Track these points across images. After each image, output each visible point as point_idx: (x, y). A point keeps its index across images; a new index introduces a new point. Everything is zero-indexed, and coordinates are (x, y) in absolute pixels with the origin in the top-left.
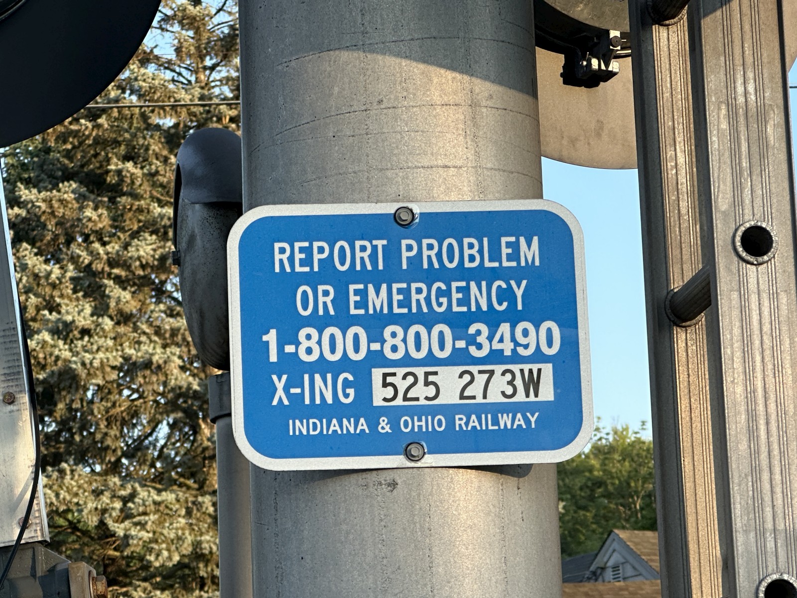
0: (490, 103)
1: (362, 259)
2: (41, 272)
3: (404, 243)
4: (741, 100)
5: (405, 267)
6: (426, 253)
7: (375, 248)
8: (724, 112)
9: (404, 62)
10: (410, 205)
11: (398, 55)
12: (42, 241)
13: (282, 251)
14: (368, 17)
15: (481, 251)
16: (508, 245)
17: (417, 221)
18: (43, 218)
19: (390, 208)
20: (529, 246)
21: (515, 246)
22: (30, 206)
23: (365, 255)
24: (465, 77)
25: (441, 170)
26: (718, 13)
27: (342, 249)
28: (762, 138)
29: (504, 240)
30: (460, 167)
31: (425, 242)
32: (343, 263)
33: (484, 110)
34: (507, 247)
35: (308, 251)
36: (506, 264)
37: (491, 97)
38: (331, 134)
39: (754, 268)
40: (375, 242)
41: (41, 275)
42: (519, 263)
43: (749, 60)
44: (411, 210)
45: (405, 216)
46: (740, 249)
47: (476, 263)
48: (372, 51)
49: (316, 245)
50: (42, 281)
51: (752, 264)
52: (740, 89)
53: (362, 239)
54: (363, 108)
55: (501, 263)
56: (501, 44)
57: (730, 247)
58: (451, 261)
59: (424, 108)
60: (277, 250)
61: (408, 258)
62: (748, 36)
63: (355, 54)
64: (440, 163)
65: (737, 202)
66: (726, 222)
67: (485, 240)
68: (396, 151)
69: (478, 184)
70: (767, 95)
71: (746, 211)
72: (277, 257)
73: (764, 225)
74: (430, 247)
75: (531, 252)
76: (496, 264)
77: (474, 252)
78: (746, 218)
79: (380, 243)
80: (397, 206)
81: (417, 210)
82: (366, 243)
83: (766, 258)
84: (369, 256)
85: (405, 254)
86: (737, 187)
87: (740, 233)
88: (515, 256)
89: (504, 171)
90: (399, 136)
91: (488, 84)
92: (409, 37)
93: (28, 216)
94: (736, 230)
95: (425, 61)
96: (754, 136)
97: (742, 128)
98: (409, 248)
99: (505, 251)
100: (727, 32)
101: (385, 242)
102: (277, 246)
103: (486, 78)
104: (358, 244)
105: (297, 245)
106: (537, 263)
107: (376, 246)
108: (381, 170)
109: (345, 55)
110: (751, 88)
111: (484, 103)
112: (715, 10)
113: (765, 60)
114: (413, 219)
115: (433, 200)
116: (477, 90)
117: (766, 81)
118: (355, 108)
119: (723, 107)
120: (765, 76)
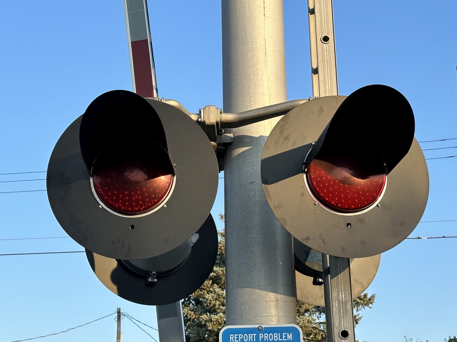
0: (281, 300)
1: (250, 338)
2: (220, 293)
3: (260, 334)
4: (341, 299)
5: (260, 340)
6: (265, 337)
7: (253, 336)
8: (337, 302)
9: (261, 291)
10: (262, 325)
11: (259, 289)
12: (220, 283)
13: (232, 336)
14: (252, 280)
15: (278, 337)
16: (285, 335)
17: (263, 329)
18: (221, 276)
19: (257, 326)
20: (289, 336)
21: (286, 335)
22: (217, 272)
23: (251, 337)
24: (275, 294)
25: (269, 317)
26: (335, 278)
27: (246, 336)
28: (346, 308)
29: (284, 334)
30: (274, 316)
31: (265, 334)
32: (246, 339)
33: (280, 302)
34: (284, 335)
35: (238, 337)
36: (284, 340)
37: (282, 298)
38: (244, 308)
39: (344, 340)
40: (253, 334)
41: (220, 294)
42: (287, 339)
43: (343, 289)
44: (262, 327)
45: (260, 328)
46: (341, 336)
47: (277, 339)
48: (253, 288)
49: (240, 335)
50: (221, 296)
51: (344, 339)
52: (341, 296)
53: (250, 334)
54: (251, 302)
55: (283, 339)
56: (284, 285)
57: (338, 335)
58: (271, 339)
59: (265, 302)
60: (231, 336)
61: (261, 338)
62: (342, 284)
63: (249, 289)
64: (269, 315)
65: (340, 324)
66: (337, 329)
67: (279, 334)
68: (258, 312)
69: (278, 320)
70: (347, 298)
71: (342, 326)
72: (231, 338)
73: (346, 330)
74: (266, 335)
75: (290, 337)
76: (282, 340)
77: (276, 337)
78: (342, 328)
79: (255, 335)
80: (258, 326)
81: (263, 327)
82: (251, 334)
83: (347, 338)
84: (252, 338)
85: (260, 337)
86: (340, 320)
87: (340, 332)
88: (286, 338)
89: (285, 316)
90: (259, 309)
91: (281, 295)
92: (262, 285)
93: (217, 275)
94: (340, 331)
95: (265, 291)
96: (344, 308)
97: (341, 306)
98: (261, 336)
99: (284, 336)
100: (337, 282)
101: (256, 334)
102: (231, 335)
103: (280, 294)
104: (249, 335)
105: (235, 335)
106: (291, 339)
107: (254, 335)
108: (255, 317)
109: (247, 289)
110: (343, 296)
111: (280, 300)
112: (334, 277)
113: (347, 289)
114: (262, 329)
115: (267, 324)
116: (278, 297)
117: (347, 294)
118: (249, 302)
119: (337, 301)
120: (347, 293)
